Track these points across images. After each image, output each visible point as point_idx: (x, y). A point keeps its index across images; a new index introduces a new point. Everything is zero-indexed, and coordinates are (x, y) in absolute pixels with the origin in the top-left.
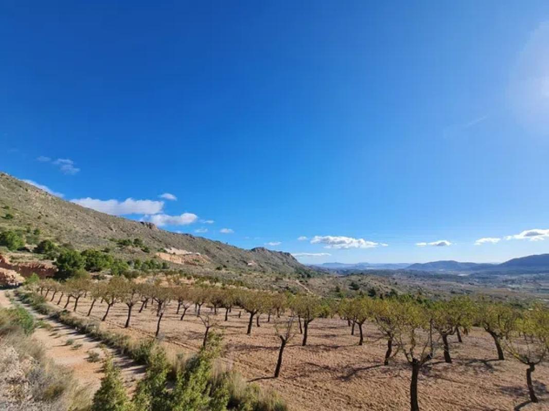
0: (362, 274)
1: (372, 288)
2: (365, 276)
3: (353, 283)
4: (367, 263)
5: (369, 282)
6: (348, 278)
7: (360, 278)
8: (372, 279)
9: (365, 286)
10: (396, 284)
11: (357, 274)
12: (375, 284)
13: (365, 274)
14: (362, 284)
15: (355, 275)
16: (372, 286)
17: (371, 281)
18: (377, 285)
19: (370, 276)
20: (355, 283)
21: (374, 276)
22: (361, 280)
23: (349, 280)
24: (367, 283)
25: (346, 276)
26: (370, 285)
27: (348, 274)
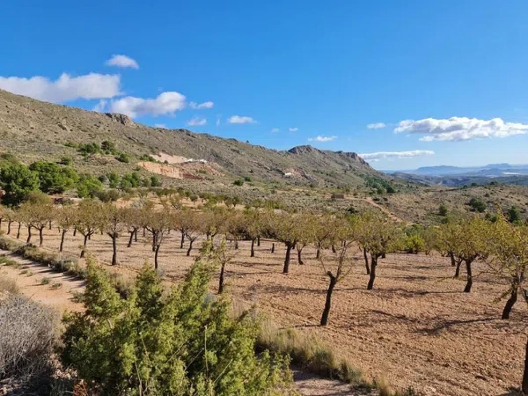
0: (492, 184)
1: (510, 208)
2: (499, 189)
3: (473, 200)
5: (507, 197)
7: (488, 191)
8: (513, 193)
9: (497, 204)
11: (483, 184)
12: (519, 200)
13: (500, 183)
14: (492, 202)
15: (478, 186)
16: (512, 205)
17: (510, 195)
18: (522, 202)
19: (509, 187)
20: (478, 201)
21: (518, 187)
22: (491, 195)
23: (465, 195)
24: (502, 199)
25: (461, 189)
26: (507, 202)
27: (466, 184)
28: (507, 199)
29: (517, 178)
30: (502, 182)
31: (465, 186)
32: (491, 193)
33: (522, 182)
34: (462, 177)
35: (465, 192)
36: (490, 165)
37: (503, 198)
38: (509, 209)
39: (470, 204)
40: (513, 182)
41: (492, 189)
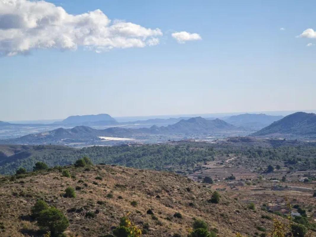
0: (79, 164)
1: (116, 224)
2: (93, 176)
3: (38, 207)
4: (105, 118)
5: (110, 196)
6: (15, 187)
7: (70, 182)
8: (121, 187)
9: (89, 215)
10: (214, 200)
11: (58, 165)
12: (134, 204)
13: (94, 163)
14: (79, 211)
15: (49, 170)
16: (122, 215)
17: (116, 193)
18: (140, 208)
19: (113, 172)
20: (49, 208)
21: (133, 170)
22: (76, 193)
23: (22, 195)
24: (100, 203)
25: (12, 179)
26: (111, 208)
27: (21, 166)
28: (111, 201)
29: (128, 150)
30: (100, 160)
31: (20, 172)
32: (78, 188)
33: (137, 161)
34: (13, 148)
35: (20, 186)
36: (71, 118)
37: (103, 199)
38: (114, 225)
39: (31, 218)
40: (119, 161)
41: (78, 177)
